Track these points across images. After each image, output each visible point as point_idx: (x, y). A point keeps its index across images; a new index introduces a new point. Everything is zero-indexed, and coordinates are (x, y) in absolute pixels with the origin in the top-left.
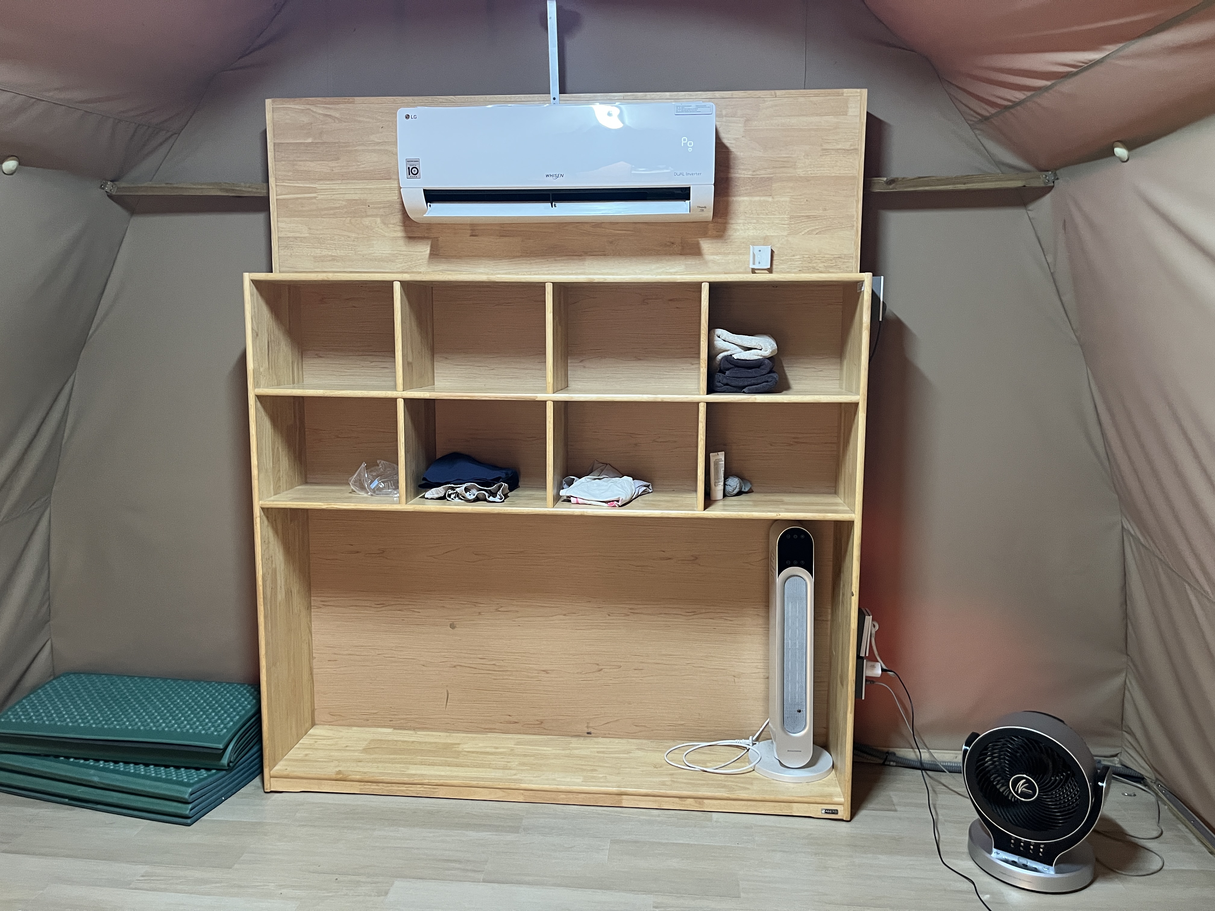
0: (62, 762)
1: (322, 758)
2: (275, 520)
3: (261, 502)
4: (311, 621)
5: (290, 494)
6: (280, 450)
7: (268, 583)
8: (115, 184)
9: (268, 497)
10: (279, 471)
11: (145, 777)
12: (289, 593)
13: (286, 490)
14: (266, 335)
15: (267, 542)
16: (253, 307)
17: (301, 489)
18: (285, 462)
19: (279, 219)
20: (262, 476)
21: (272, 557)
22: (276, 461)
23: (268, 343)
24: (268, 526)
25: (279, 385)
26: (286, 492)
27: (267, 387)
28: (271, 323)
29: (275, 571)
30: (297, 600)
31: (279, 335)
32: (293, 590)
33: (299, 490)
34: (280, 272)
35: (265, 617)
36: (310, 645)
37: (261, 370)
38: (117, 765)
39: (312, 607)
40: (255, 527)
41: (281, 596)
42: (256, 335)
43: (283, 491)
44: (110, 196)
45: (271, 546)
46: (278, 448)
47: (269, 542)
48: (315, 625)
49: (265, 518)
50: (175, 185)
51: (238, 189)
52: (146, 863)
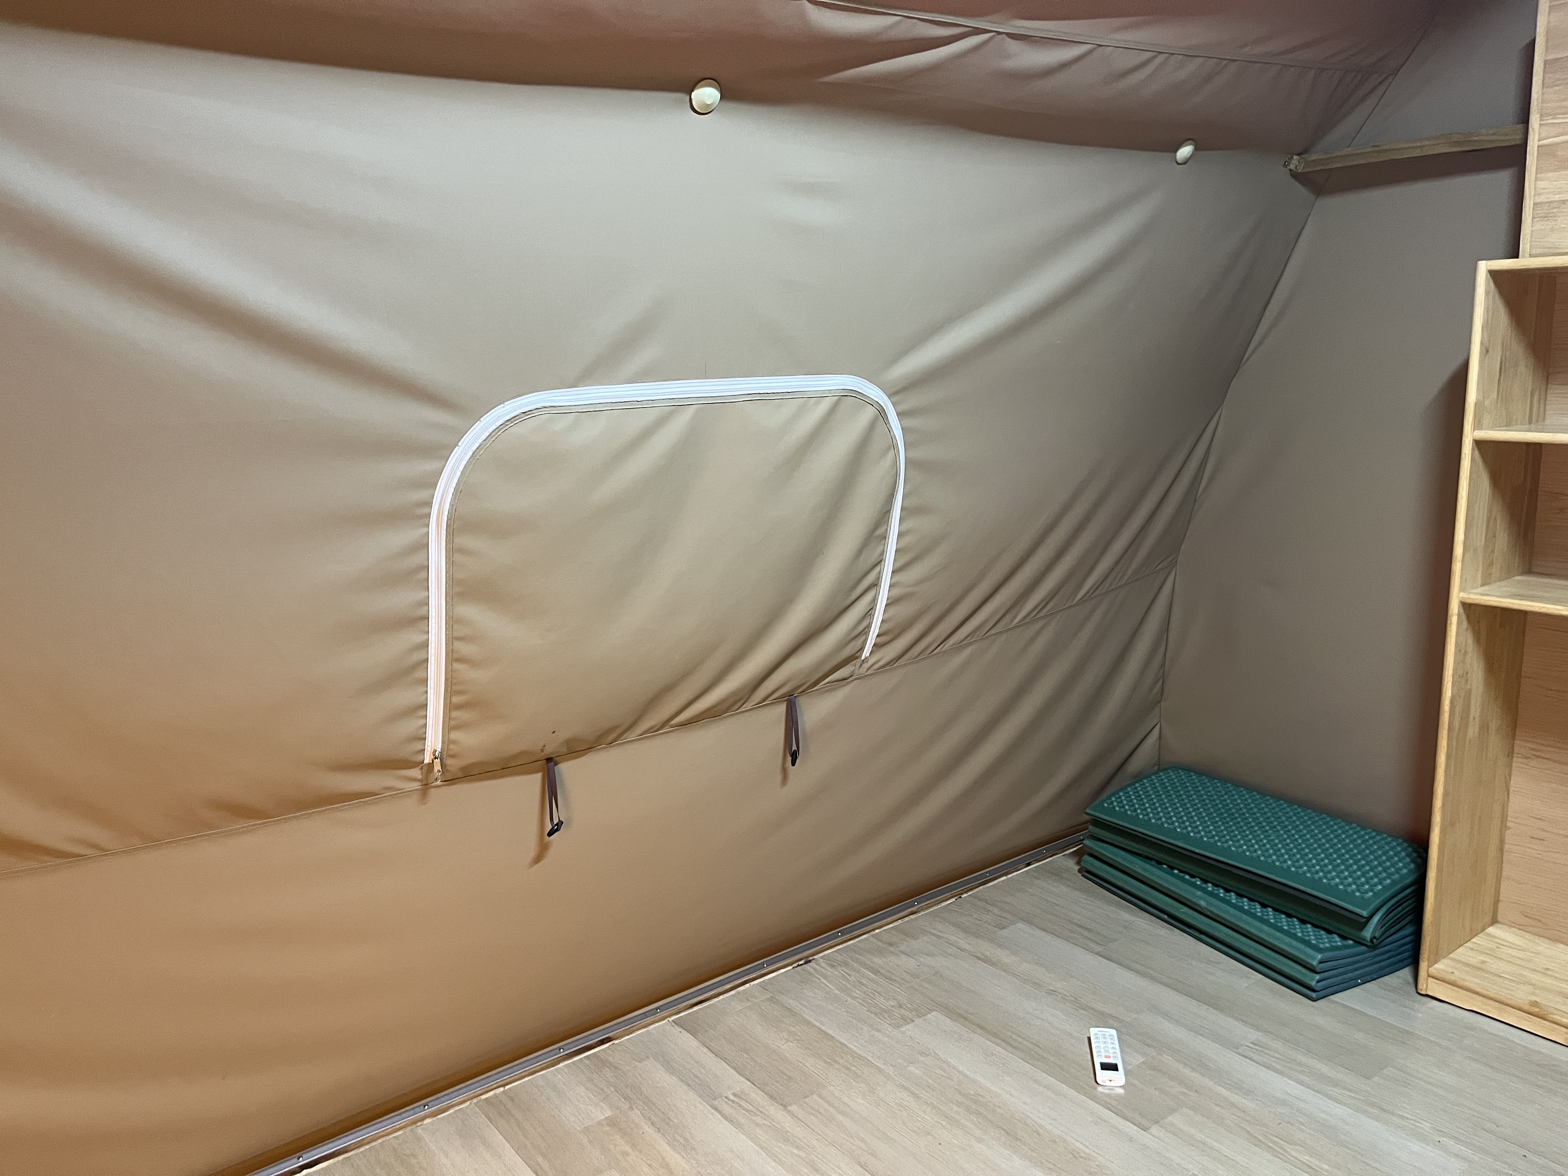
0: (1164, 871)
1: (1508, 974)
2: (1478, 622)
3: (1462, 595)
4: (1510, 776)
5: (1506, 586)
6: (1498, 522)
7: (1458, 709)
8: (1302, 158)
9: (1473, 588)
10: (1493, 551)
11: (1261, 920)
12: (1484, 727)
13: (1500, 580)
14: (1500, 349)
15: (1463, 651)
16: (1487, 310)
17: (1522, 581)
18: (1502, 540)
19: (1538, 176)
20: (1467, 556)
21: (1467, 673)
22: (1491, 536)
23: (1501, 363)
24: (1467, 629)
25: (1509, 425)
26: (1499, 583)
27: (1492, 429)
28: (1509, 334)
29: (1469, 693)
30: (1495, 742)
31: (1518, 350)
32: (1490, 725)
33: (1518, 582)
34: (1531, 256)
35: (1448, 756)
36: (1505, 806)
37: (1487, 403)
38: (1228, 894)
39: (1515, 755)
40: (1448, 628)
41: (1473, 731)
42: (1486, 351)
43: (1495, 582)
44: (1295, 175)
45: (1468, 659)
46: (1495, 519)
47: (1466, 653)
48: (1516, 781)
49: (1464, 617)
50: (1385, 147)
51: (1475, 138)
52: (1258, 1028)
